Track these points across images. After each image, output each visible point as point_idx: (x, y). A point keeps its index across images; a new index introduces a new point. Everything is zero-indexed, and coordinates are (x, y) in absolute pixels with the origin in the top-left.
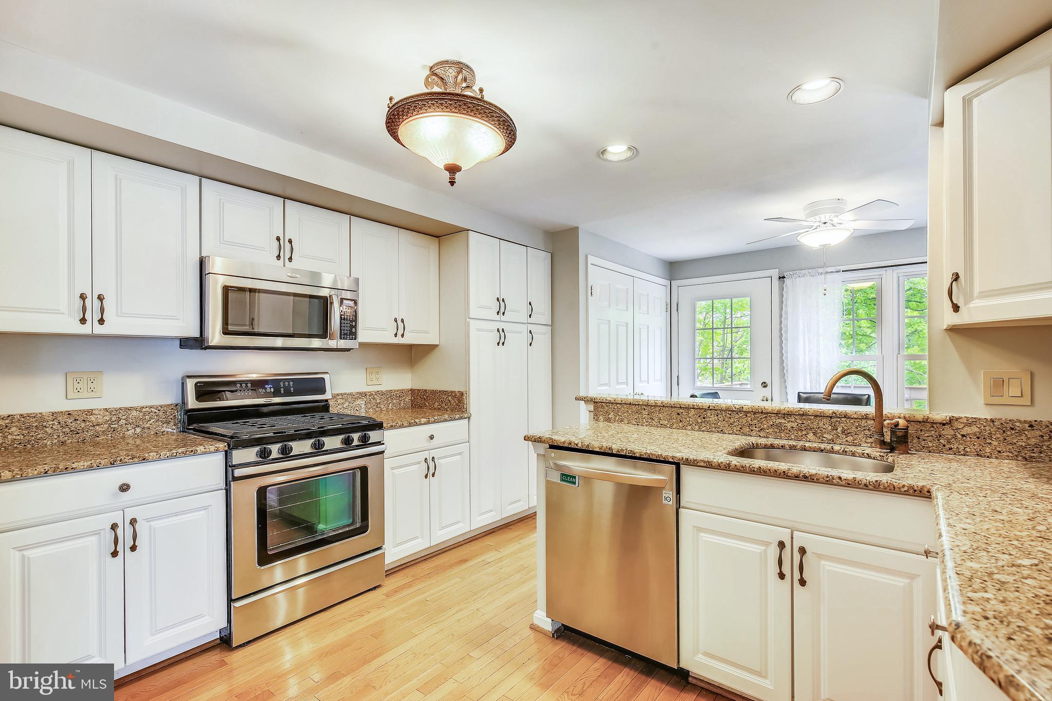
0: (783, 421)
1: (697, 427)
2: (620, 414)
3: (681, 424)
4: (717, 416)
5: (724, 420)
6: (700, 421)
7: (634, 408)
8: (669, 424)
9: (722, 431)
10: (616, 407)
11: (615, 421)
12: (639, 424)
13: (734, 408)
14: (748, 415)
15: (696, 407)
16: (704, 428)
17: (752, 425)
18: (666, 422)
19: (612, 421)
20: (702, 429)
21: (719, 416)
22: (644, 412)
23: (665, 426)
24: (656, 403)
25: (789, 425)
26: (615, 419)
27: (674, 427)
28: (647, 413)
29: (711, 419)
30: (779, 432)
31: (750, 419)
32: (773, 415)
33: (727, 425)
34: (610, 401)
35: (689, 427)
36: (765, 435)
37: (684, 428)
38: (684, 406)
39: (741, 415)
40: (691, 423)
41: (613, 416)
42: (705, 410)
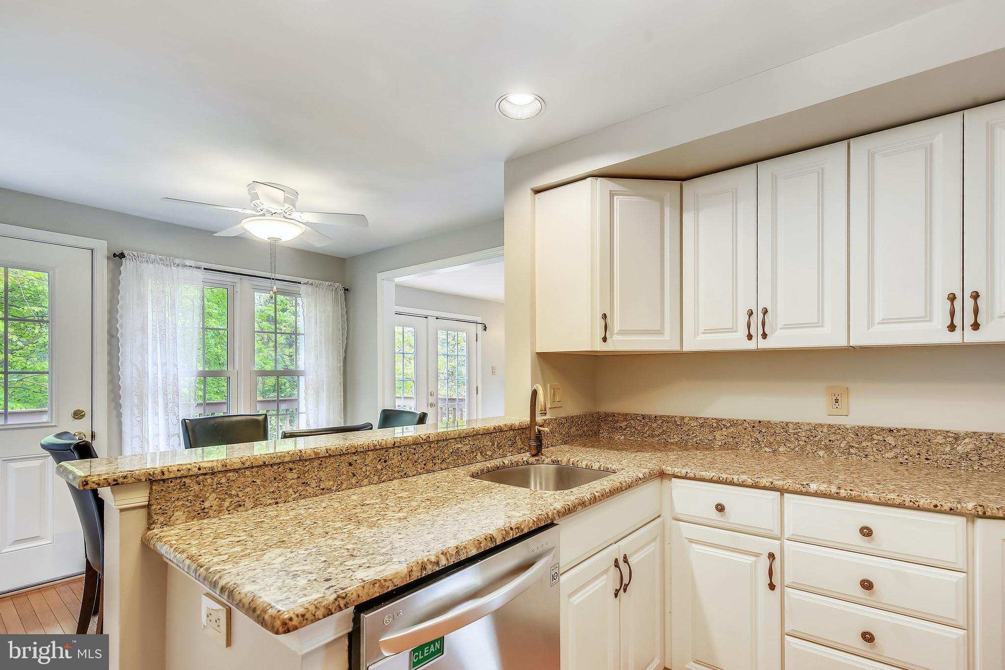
0: (460, 446)
1: (376, 478)
2: (234, 492)
3: (354, 481)
4: (401, 454)
5: (408, 459)
6: (379, 467)
7: (269, 472)
8: (336, 485)
9: (405, 474)
10: (223, 480)
11: (220, 511)
12: (279, 500)
13: (421, 439)
14: (432, 446)
15: (378, 447)
16: (385, 477)
17: (435, 457)
18: (331, 483)
19: (211, 513)
20: (383, 479)
21: (403, 455)
22: (290, 475)
23: (330, 490)
24: (316, 453)
25: (464, 449)
26: (220, 506)
27: (343, 487)
28: (296, 476)
29: (393, 461)
30: (457, 459)
31: (433, 450)
32: (453, 441)
33: (411, 465)
34: (212, 468)
35: (366, 481)
36: (446, 466)
37: (359, 484)
38: (362, 450)
39: (425, 448)
40: (368, 473)
41: (215, 503)
42: (387, 449)
